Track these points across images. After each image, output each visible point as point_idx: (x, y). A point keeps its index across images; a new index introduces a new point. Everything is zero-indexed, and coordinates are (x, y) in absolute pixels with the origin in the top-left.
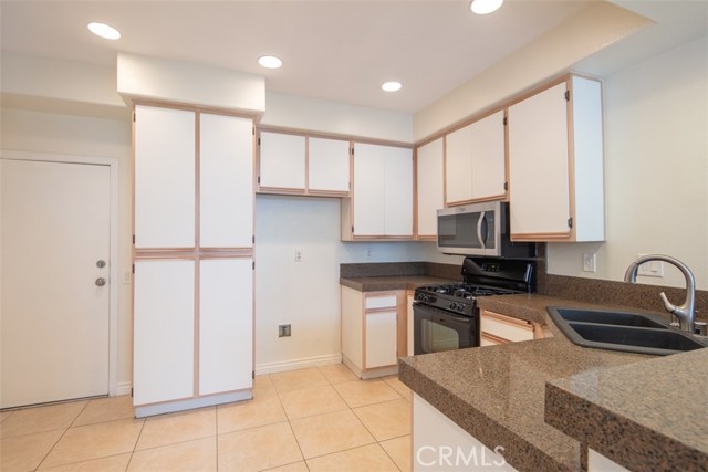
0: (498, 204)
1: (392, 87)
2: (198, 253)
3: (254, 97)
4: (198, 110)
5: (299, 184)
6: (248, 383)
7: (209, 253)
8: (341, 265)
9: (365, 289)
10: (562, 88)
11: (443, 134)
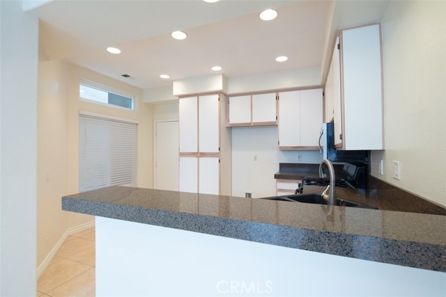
1: (282, 59)
3: (217, 85)
5: (248, 121)
8: (280, 164)
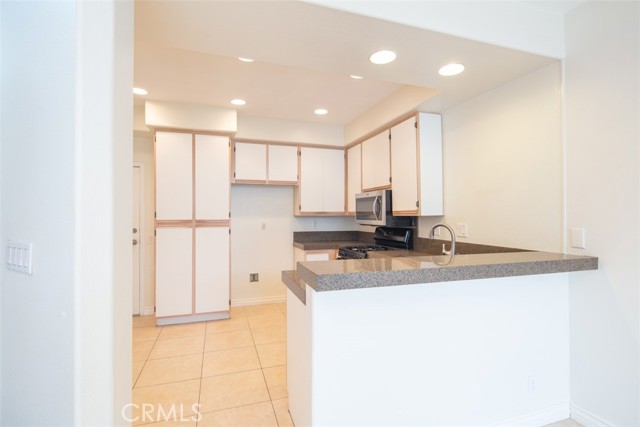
0: (384, 191)
1: (321, 112)
2: (194, 223)
3: (230, 123)
4: (194, 132)
5: (262, 177)
6: (226, 307)
7: (201, 223)
8: (294, 233)
9: (306, 249)
10: (412, 120)
11: (360, 141)
